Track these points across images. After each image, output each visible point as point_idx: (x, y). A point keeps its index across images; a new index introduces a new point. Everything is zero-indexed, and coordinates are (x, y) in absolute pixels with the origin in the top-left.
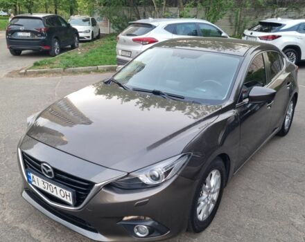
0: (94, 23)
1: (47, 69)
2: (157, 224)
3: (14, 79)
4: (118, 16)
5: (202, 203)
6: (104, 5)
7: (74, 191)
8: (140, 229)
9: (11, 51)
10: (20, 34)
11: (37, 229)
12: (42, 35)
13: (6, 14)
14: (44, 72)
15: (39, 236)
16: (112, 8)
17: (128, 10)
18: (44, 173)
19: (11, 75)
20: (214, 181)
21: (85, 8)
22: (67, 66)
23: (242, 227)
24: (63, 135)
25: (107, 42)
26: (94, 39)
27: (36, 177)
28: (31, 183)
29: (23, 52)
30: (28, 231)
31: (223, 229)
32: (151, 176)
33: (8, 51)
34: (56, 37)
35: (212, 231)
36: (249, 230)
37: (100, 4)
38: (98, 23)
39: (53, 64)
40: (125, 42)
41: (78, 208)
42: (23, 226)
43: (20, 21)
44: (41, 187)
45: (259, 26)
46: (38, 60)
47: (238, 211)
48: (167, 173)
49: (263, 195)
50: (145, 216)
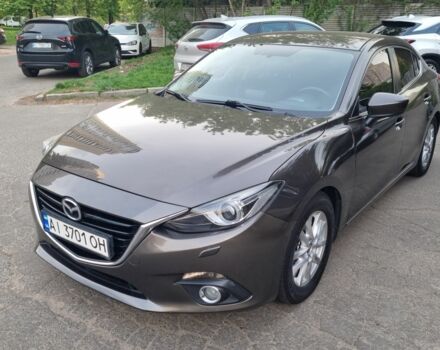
0: (142, 31)
1: (75, 93)
2: (232, 283)
3: (28, 107)
4: (177, 21)
5: (301, 260)
6: (157, 6)
7: (111, 236)
8: (208, 293)
9: (24, 71)
10: (37, 45)
11: (59, 300)
12: (68, 46)
13: (17, 24)
14: (72, 97)
15: (61, 309)
16: (168, 9)
17: (191, 12)
18: (67, 214)
19: (23, 102)
20: (317, 227)
21: (130, 11)
22: (104, 89)
23: (360, 297)
24: (97, 167)
25: (162, 57)
26: (142, 54)
27: (55, 221)
28: (47, 230)
29: (41, 72)
30: (45, 303)
31: (332, 300)
32: (223, 214)
33: (20, 71)
34: (87, 50)
35: (315, 302)
36: (370, 301)
37: (151, 5)
38: (148, 31)
39: (84, 86)
40: (186, 51)
41: (117, 262)
42: (38, 297)
43: (37, 27)
44: (63, 234)
45: (383, 28)
46: (63, 82)
47: (354, 276)
48: (247, 209)
49: (390, 255)
50: (216, 272)
